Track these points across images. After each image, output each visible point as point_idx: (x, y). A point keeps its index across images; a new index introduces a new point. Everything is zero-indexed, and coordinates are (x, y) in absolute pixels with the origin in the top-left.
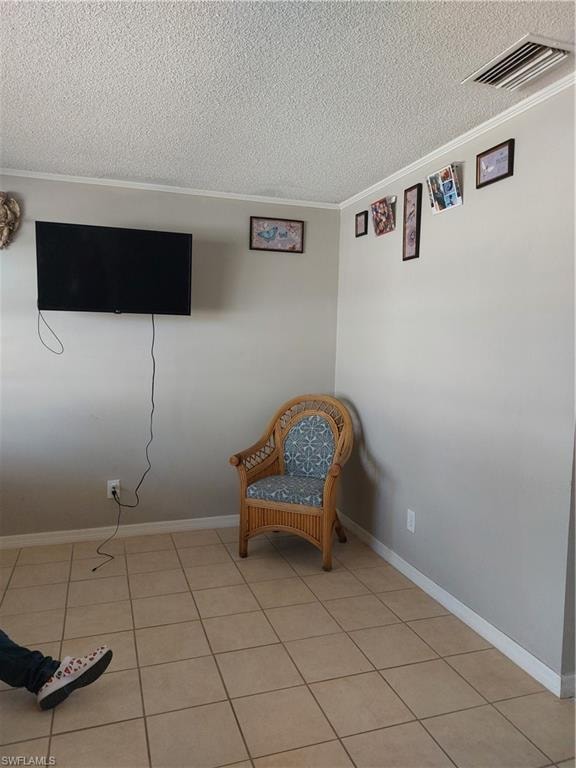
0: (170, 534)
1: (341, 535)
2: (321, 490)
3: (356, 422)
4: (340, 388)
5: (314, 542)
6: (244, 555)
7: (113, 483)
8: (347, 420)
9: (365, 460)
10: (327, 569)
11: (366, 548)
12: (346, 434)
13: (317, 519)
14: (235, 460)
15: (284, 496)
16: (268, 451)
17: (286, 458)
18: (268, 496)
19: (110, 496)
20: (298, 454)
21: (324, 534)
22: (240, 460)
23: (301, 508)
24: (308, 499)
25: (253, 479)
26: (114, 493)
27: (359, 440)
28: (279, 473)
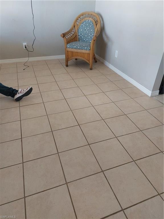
0: (45, 60)
1: (95, 61)
2: (90, 45)
3: (102, 22)
4: (97, 10)
5: (88, 61)
6: (67, 66)
7: (25, 44)
8: (99, 21)
9: (104, 36)
10: (91, 69)
11: (103, 64)
12: (99, 26)
13: (89, 54)
14: (63, 35)
15: (78, 47)
16: (73, 33)
17: (79, 35)
18: (74, 47)
19: (25, 48)
20: (83, 34)
21: (91, 59)
22: (64, 35)
23: (84, 51)
24: (86, 48)
25: (68, 42)
26: (26, 47)
27: (103, 29)
28: (77, 41)
